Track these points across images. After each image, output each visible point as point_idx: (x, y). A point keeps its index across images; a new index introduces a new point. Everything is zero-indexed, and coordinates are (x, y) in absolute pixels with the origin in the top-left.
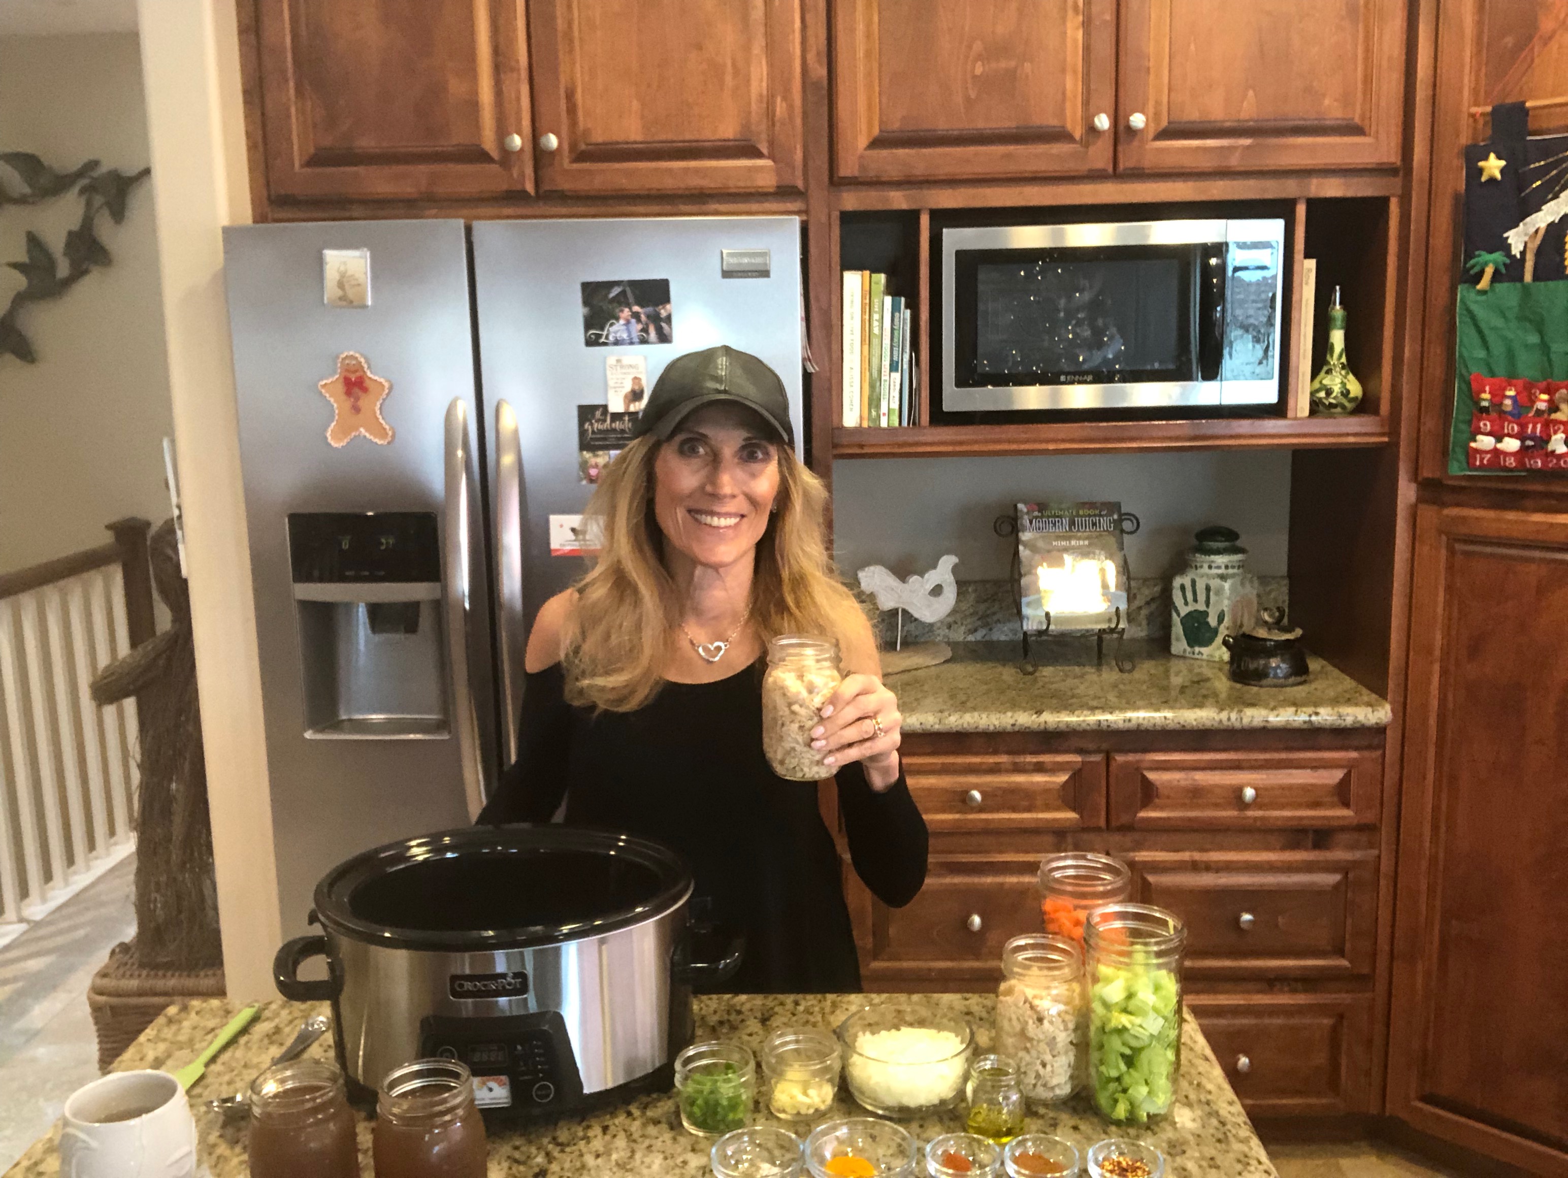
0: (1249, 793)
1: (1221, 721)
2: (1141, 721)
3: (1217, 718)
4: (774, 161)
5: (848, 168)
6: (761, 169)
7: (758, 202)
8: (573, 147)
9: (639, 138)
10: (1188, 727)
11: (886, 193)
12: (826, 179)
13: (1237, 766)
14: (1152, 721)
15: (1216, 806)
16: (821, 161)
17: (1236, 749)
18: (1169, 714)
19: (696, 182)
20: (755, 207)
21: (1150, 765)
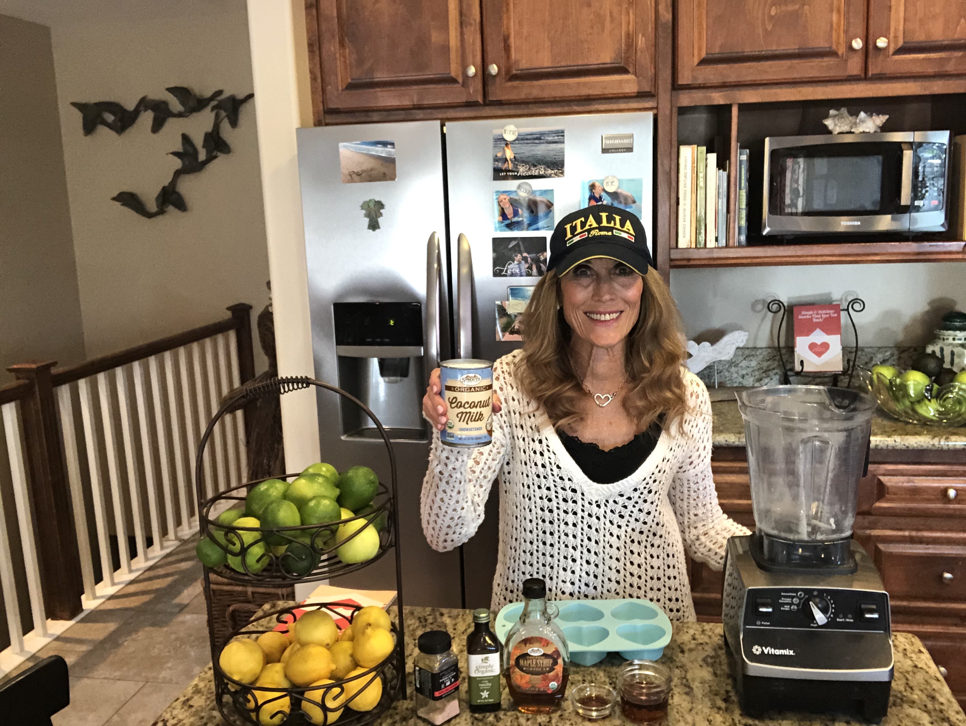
0: (952, 493)
1: (933, 445)
2: (878, 443)
3: (931, 443)
4: (636, 76)
5: (684, 78)
6: (627, 81)
7: (625, 103)
8: (508, 71)
9: (549, 65)
10: (910, 448)
11: (708, 94)
12: (669, 86)
13: (944, 474)
14: (886, 443)
15: (929, 500)
16: (666, 74)
17: (943, 464)
18: (898, 439)
19: (584, 92)
20: (622, 106)
21: (883, 472)
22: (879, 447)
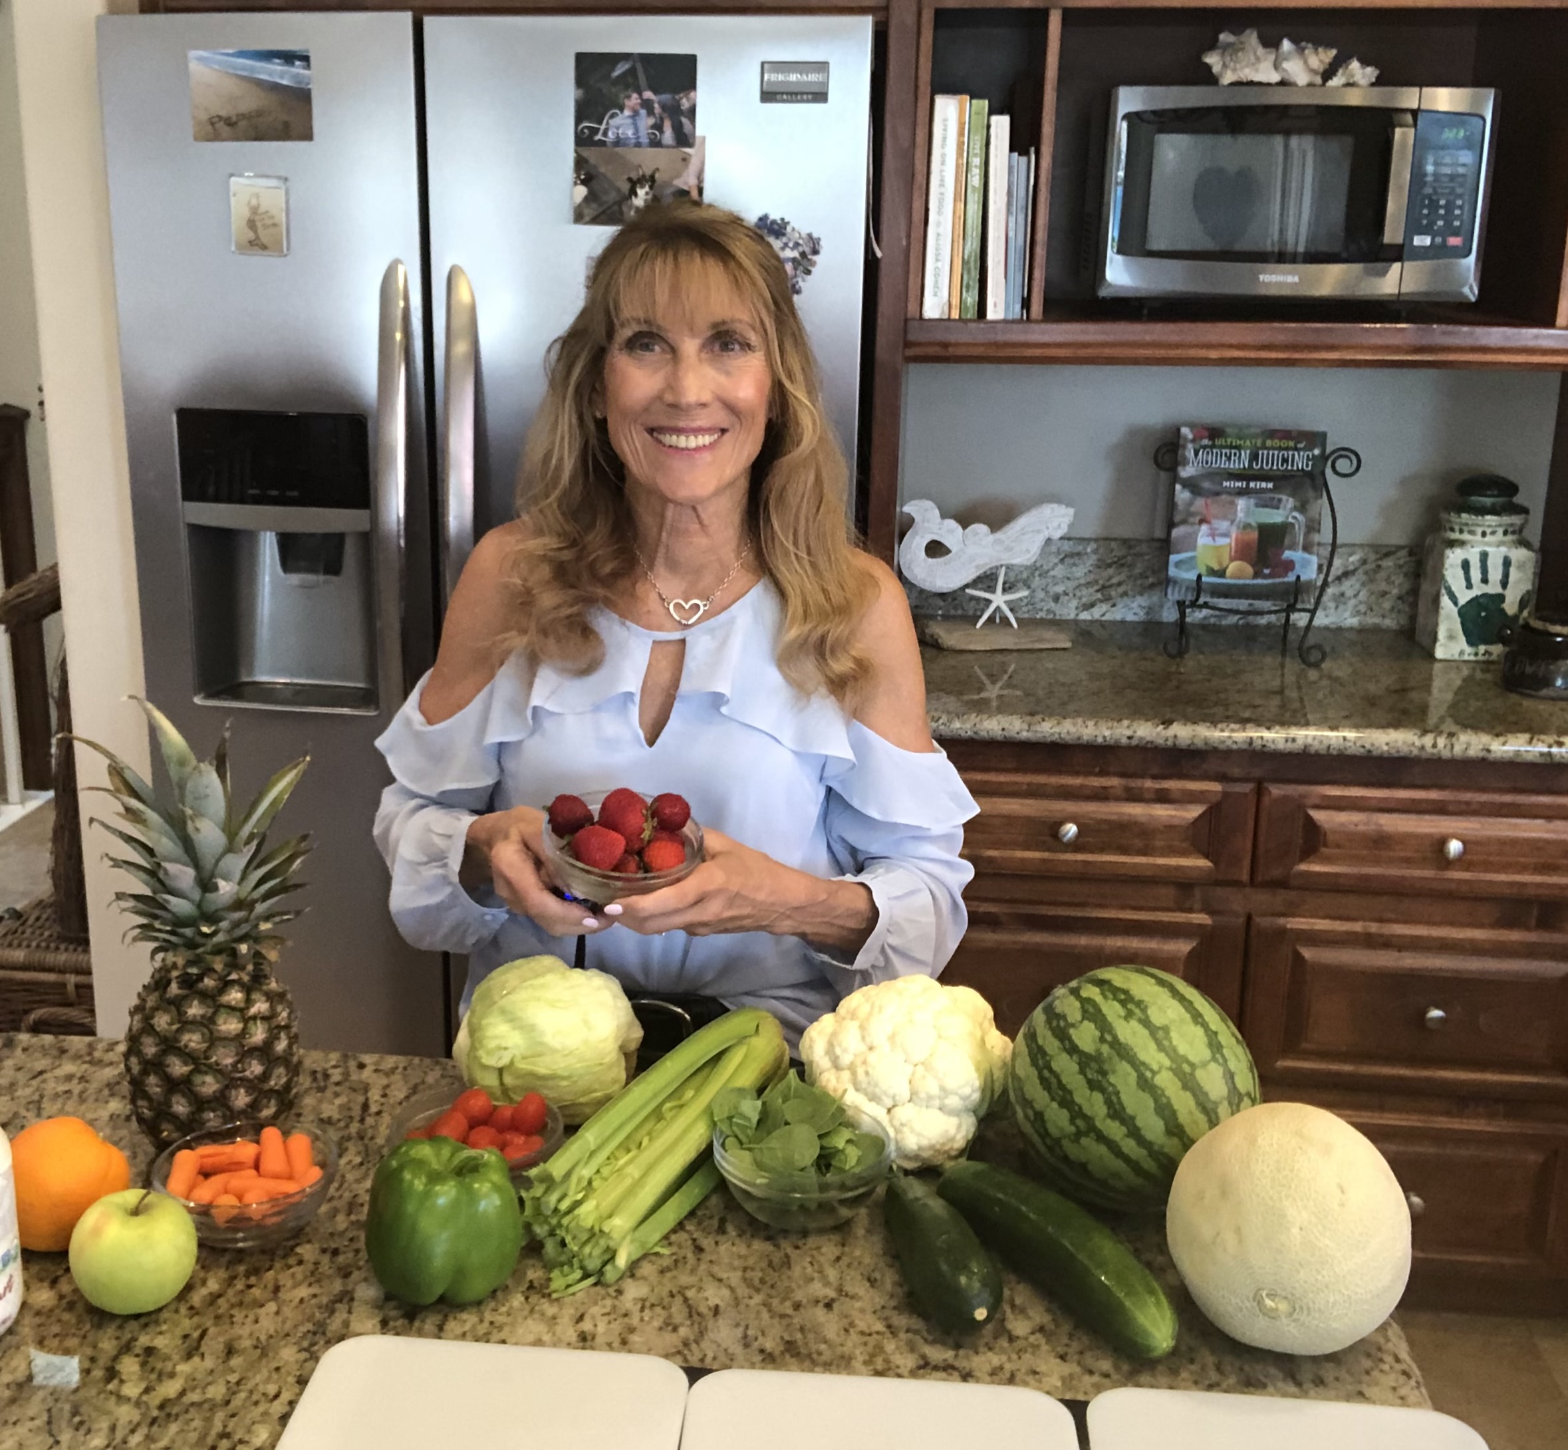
0: (1455, 847)
1: (1423, 748)
2: (1310, 741)
3: (1418, 743)
10: (1375, 753)
13: (1440, 809)
14: (1326, 743)
15: (1407, 862)
17: (1442, 787)
18: (1351, 734)
21: (1317, 801)
22: (1312, 750)
